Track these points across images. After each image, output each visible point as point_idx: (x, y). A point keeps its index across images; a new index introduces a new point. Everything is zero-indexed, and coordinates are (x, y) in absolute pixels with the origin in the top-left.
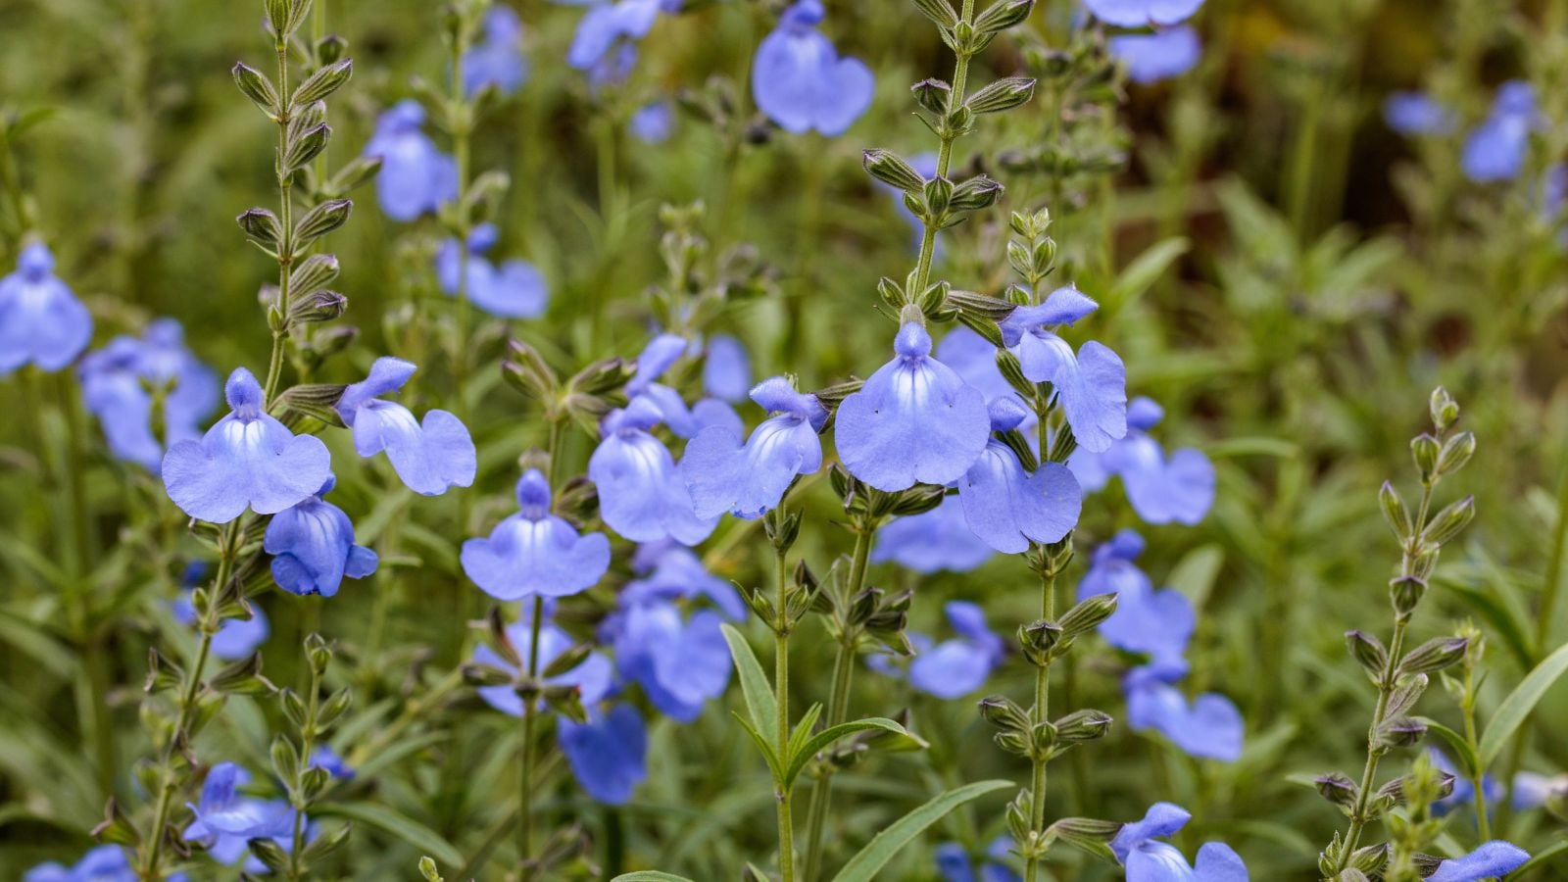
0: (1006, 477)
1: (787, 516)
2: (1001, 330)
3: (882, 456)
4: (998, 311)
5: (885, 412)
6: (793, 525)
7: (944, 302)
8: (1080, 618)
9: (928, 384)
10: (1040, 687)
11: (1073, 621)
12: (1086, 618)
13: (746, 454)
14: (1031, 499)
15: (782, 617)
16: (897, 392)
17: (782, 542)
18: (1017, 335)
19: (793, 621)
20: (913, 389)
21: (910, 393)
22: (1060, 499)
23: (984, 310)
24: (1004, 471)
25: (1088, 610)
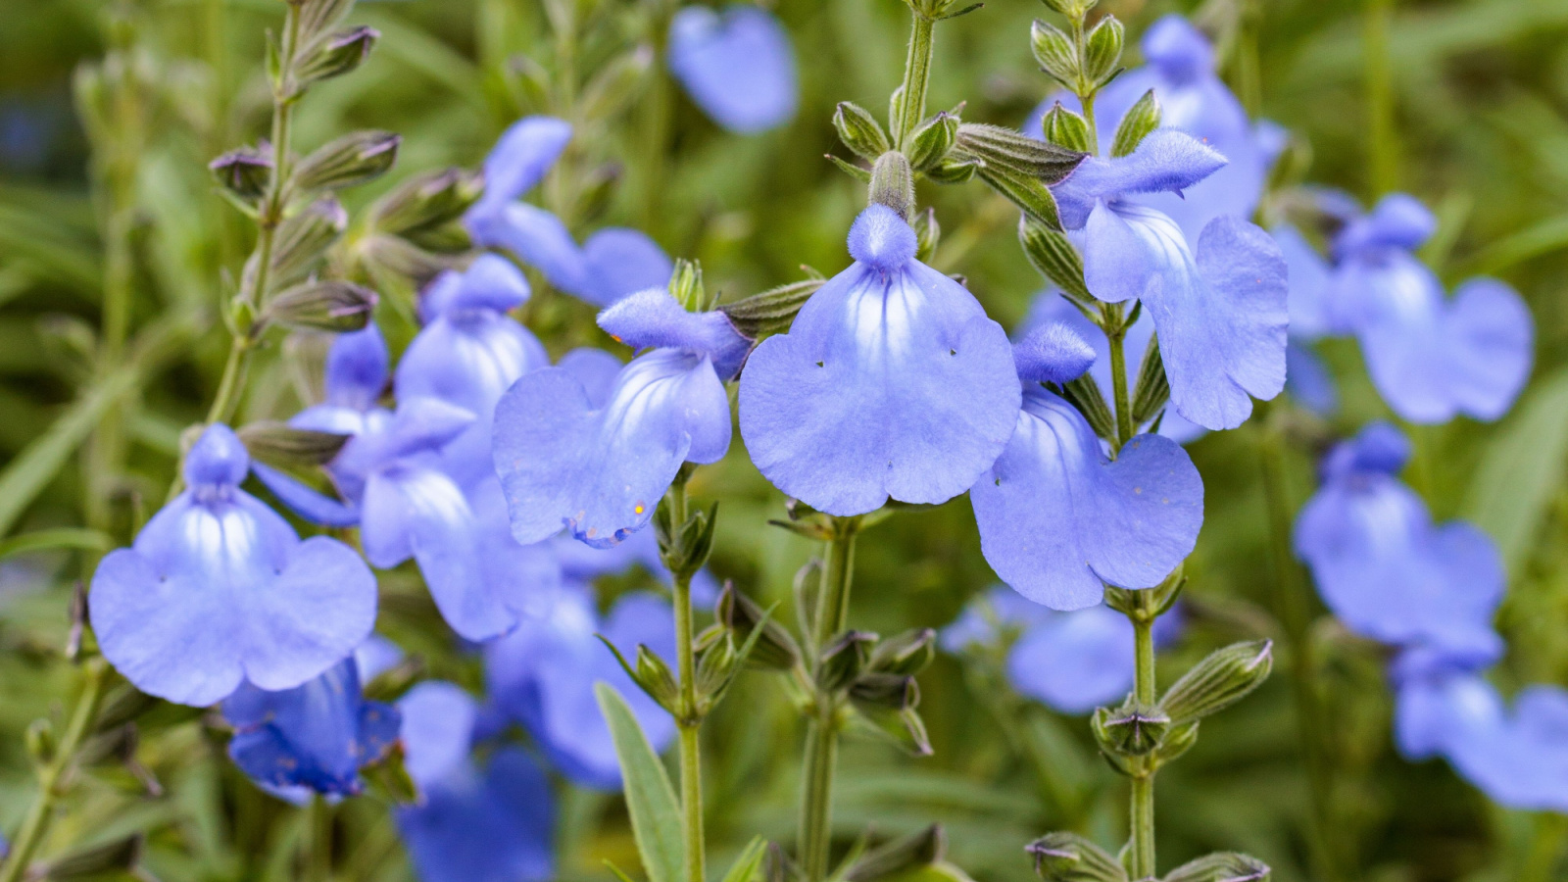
0: (1064, 466)
1: (691, 514)
2: (1055, 200)
3: (828, 450)
4: (1050, 164)
5: (835, 365)
6: (700, 532)
7: (952, 148)
8: (1204, 690)
9: (909, 313)
10: (1138, 812)
11: (1192, 694)
12: (1214, 689)
13: (601, 420)
14: (1112, 505)
15: (687, 693)
16: (854, 332)
17: (684, 560)
18: (1085, 208)
19: (707, 700)
20: (884, 325)
21: (879, 332)
22: (1165, 502)
23: (1025, 163)
24: (1061, 455)
25: (1217, 676)
